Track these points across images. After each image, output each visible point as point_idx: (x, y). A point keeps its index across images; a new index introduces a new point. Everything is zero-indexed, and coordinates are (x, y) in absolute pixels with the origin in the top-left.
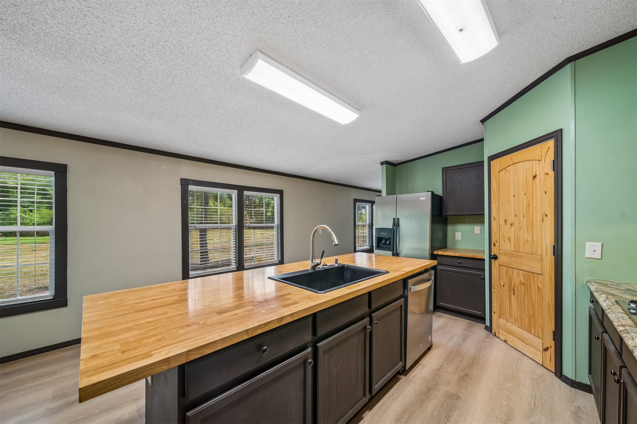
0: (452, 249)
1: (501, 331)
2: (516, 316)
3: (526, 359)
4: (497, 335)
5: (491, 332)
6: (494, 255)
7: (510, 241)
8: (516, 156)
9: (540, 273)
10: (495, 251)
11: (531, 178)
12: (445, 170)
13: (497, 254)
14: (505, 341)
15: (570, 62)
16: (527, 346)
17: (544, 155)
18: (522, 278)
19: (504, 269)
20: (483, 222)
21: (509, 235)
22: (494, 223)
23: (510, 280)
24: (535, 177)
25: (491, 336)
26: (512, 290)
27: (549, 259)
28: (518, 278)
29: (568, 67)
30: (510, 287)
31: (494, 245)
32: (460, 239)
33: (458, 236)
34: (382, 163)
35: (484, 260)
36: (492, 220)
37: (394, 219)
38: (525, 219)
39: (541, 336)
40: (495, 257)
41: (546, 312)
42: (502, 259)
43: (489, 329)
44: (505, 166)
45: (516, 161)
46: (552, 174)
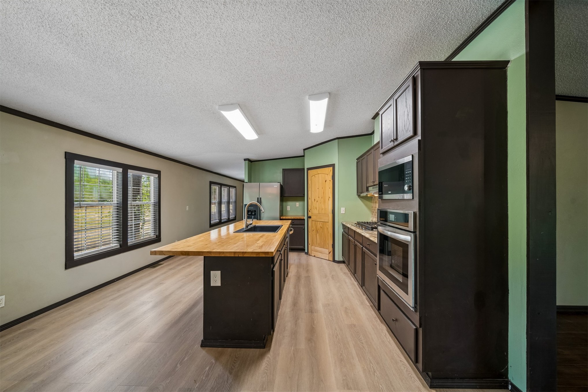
0: (286, 216)
1: (313, 252)
2: (319, 243)
3: (323, 260)
4: (311, 255)
5: (308, 254)
6: (310, 216)
7: (316, 209)
8: (319, 170)
9: (328, 221)
10: (310, 214)
11: (325, 181)
12: (284, 170)
13: (311, 216)
14: (314, 256)
15: (338, 139)
16: (323, 254)
17: (329, 173)
18: (321, 225)
19: (314, 222)
20: (304, 200)
21: (316, 206)
22: (309, 201)
23: (316, 227)
24: (326, 181)
25: (308, 256)
26: (317, 231)
27: (331, 215)
28: (319, 225)
29: (337, 140)
30: (316, 230)
31: (310, 211)
32: (289, 210)
33: (289, 208)
34: (245, 160)
35: (304, 219)
36: (309, 199)
37: (258, 198)
38: (322, 199)
39: (328, 248)
40: (310, 217)
41: (330, 237)
42: (313, 218)
43: (307, 253)
44: (315, 174)
45: (319, 173)
46: (332, 181)
